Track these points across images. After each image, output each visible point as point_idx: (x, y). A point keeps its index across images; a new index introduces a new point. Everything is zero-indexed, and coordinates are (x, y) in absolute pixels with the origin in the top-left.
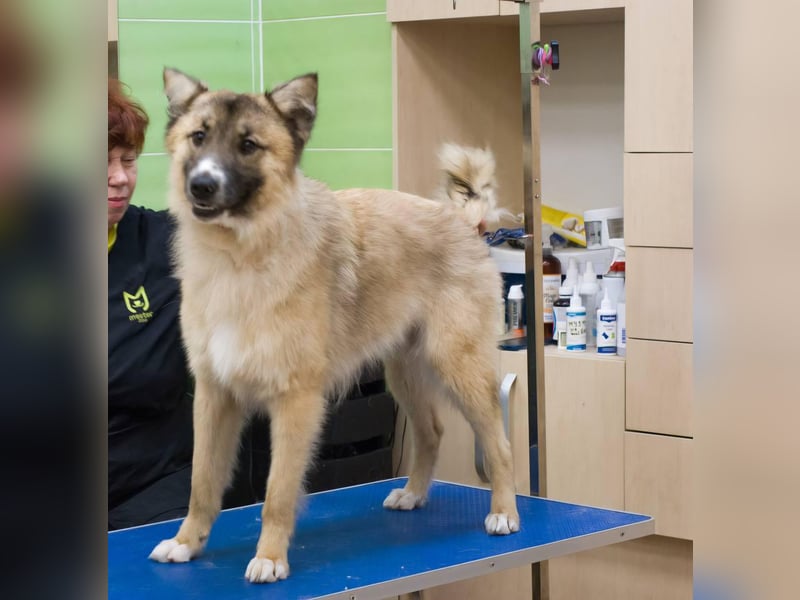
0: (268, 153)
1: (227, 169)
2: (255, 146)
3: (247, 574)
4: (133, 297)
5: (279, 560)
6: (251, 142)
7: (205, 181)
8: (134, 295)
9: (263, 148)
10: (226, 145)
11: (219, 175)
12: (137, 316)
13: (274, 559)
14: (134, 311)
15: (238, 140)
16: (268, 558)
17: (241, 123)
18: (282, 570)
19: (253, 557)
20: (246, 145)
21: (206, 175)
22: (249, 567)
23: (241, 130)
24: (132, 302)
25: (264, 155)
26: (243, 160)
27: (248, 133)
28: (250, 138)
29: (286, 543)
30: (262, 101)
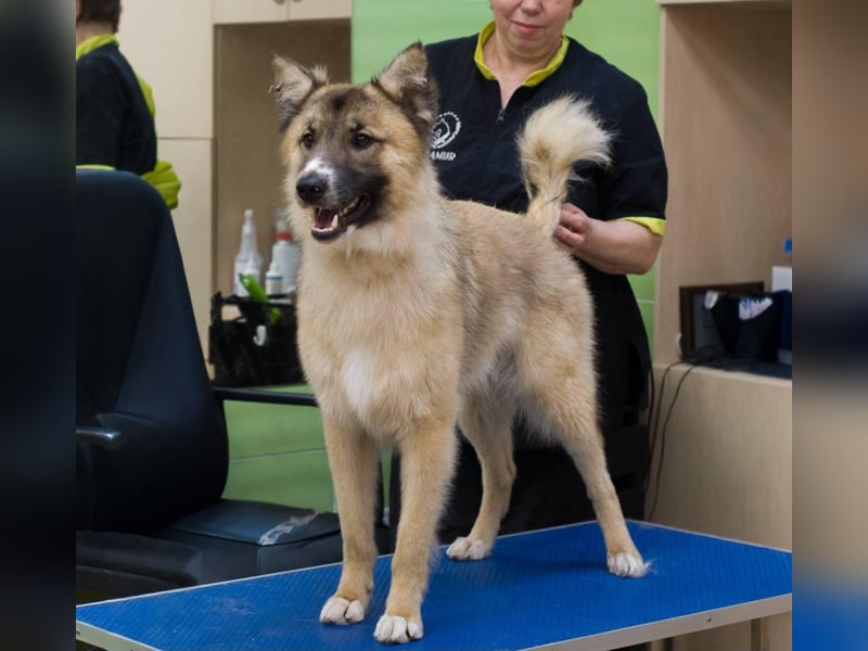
0: (388, 147)
1: (336, 166)
2: (370, 140)
3: (376, 634)
5: (412, 618)
6: (366, 136)
7: (311, 181)
9: (381, 142)
10: (336, 142)
11: (328, 172)
13: (406, 616)
15: (350, 136)
16: (399, 614)
17: (349, 118)
18: (416, 629)
19: (383, 613)
20: (360, 139)
21: (312, 174)
22: (379, 625)
23: (351, 124)
25: (384, 149)
26: (360, 155)
27: (360, 126)
28: (362, 131)
29: (419, 598)
30: (371, 91)
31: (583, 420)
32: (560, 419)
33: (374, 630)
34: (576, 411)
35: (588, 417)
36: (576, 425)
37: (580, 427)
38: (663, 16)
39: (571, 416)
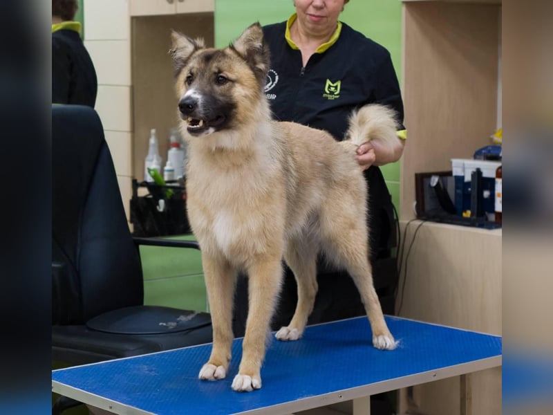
0: (237, 85)
1: (204, 93)
2: (226, 80)
3: (233, 386)
4: (332, 85)
5: (255, 376)
6: (224, 77)
7: (188, 101)
8: (333, 83)
9: (233, 81)
10: (205, 80)
11: (198, 97)
12: (329, 96)
13: (251, 375)
14: (328, 92)
15: (214, 77)
16: (247, 374)
17: (214, 66)
18: (257, 382)
19: (237, 373)
20: (220, 79)
21: (189, 98)
22: (234, 380)
23: (215, 70)
24: (330, 86)
25: (235, 86)
26: (218, 89)
27: (220, 71)
28: (221, 74)
29: (259, 364)
30: (229, 51)
31: (360, 255)
32: (346, 255)
33: (231, 383)
34: (356, 250)
35: (363, 253)
36: (356, 259)
37: (358, 260)
38: (404, 9)
39: (353, 253)
